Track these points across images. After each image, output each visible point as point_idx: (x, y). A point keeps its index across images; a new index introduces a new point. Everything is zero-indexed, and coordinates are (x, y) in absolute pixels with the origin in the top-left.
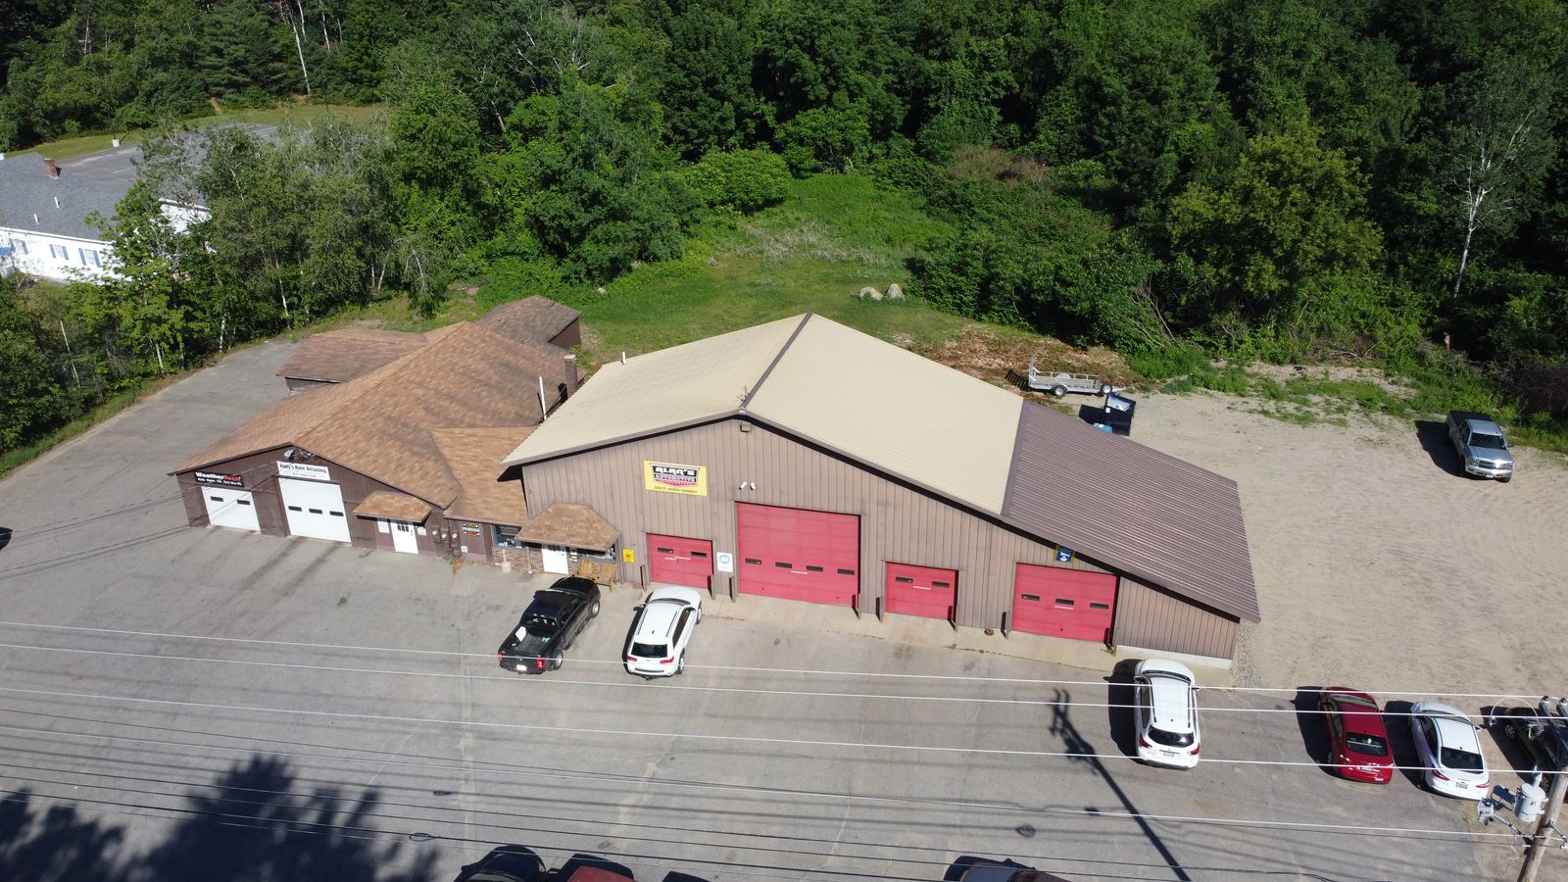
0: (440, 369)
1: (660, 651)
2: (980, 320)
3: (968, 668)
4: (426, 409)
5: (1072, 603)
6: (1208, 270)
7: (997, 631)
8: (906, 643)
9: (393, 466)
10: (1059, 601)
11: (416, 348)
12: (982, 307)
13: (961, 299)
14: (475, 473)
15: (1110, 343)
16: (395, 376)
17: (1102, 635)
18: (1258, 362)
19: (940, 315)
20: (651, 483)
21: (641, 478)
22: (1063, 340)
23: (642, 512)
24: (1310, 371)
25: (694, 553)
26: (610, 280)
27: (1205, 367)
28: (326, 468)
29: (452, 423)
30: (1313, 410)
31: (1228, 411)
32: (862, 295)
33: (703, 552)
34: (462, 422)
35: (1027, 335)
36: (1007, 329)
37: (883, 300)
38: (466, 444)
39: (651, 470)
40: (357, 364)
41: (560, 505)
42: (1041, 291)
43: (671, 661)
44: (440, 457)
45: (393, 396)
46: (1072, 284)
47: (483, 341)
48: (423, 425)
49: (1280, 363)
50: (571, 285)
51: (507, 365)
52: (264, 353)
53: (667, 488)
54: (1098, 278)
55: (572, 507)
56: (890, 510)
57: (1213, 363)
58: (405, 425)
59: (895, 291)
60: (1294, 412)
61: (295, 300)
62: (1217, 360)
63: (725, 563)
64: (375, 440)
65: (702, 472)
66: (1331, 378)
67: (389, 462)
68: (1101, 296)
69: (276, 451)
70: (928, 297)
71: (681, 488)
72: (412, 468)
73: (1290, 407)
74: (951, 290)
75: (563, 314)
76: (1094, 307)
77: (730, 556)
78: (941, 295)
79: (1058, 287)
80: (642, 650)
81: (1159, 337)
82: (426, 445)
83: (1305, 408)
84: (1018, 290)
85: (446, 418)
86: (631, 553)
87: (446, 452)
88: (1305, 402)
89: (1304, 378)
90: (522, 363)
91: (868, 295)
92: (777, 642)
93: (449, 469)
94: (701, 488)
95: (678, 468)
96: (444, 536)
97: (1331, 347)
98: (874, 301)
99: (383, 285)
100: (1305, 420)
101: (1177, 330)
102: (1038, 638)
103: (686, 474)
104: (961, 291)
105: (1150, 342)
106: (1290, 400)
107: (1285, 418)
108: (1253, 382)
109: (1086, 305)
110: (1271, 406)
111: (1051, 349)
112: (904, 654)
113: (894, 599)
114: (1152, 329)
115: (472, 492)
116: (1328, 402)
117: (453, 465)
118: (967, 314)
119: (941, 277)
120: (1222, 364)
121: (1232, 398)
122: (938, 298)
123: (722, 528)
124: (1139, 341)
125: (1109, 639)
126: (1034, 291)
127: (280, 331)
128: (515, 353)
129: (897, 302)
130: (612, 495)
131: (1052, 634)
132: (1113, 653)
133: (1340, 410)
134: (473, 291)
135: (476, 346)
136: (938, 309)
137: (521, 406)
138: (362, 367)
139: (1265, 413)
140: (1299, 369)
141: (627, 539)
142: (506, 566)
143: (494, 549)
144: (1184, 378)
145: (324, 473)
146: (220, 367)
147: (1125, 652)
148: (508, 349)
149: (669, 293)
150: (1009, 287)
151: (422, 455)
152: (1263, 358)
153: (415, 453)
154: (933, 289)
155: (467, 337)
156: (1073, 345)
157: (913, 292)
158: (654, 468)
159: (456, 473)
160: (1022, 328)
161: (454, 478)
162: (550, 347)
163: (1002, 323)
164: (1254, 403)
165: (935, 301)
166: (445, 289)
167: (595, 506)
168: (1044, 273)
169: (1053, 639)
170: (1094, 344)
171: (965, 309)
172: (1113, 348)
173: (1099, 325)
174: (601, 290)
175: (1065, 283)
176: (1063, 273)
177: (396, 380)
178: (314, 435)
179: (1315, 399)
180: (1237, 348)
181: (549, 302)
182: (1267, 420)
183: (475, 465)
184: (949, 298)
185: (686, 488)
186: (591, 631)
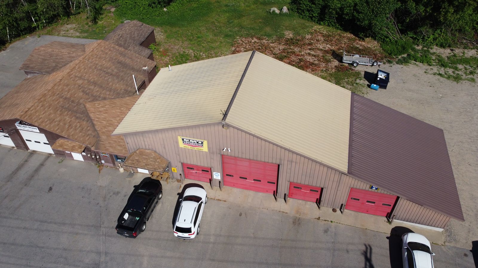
0: (90, 68)
1: (188, 230)
2: (320, 24)
3: (326, 231)
4: (83, 91)
5: (374, 203)
6: (422, 9)
7: (338, 210)
8: (298, 216)
9: (67, 126)
10: (368, 202)
11: (80, 56)
12: (321, 19)
13: (312, 15)
14: (105, 127)
15: (374, 37)
16: (69, 74)
17: (386, 214)
18: (435, 47)
19: (302, 21)
20: (181, 145)
21: (177, 142)
22: (354, 35)
23: (179, 155)
24: (458, 51)
25: (203, 170)
26: (169, 4)
27: (413, 49)
28: (36, 127)
29: (95, 99)
30: (460, 73)
31: (425, 74)
32: (271, 11)
33: (207, 171)
34: (99, 97)
35: (339, 31)
36: (331, 28)
37: (280, 13)
38: (101, 112)
39: (181, 140)
40: (54, 64)
41: (142, 150)
42: (347, 14)
43: (193, 234)
44: (89, 119)
45: (68, 85)
46: (361, 13)
47: (110, 50)
48: (81, 101)
49: (444, 47)
50: (152, 8)
51: (120, 63)
52: (26, 43)
53: (189, 147)
54: (373, 10)
55: (147, 151)
57: (416, 47)
58: (73, 102)
59: (285, 9)
60: (452, 74)
62: (418, 46)
63: (217, 176)
64: (59, 112)
65: (205, 143)
66: (466, 56)
67: (65, 124)
68: (373, 19)
70: (298, 12)
71: (196, 148)
72: (76, 126)
73: (450, 71)
74: (308, 11)
75: (147, 29)
76: (370, 24)
77: (219, 174)
78: (304, 12)
79: (355, 13)
80: (180, 230)
81: (395, 36)
82: (83, 113)
83: (457, 72)
84: (337, 13)
85: (92, 95)
86: (175, 169)
87: (92, 115)
88: (456, 69)
89: (455, 55)
90: (128, 61)
91: (274, 11)
92: (241, 215)
93: (93, 125)
94: (205, 149)
95: (193, 140)
96: (93, 157)
97: (465, 39)
98: (276, 14)
100: (457, 79)
101: (403, 32)
102: (356, 213)
103: (198, 143)
104: (313, 11)
105: (391, 37)
106: (450, 68)
107: (449, 77)
108: (434, 58)
109: (367, 22)
110: (442, 71)
111: (349, 39)
112: (297, 222)
113: (292, 194)
114: (392, 32)
115: (104, 137)
116: (466, 69)
117: (95, 122)
118: (314, 21)
119: (304, 4)
120: (420, 47)
121: (425, 66)
122: (303, 13)
123: (216, 163)
124: (387, 37)
125: (389, 216)
126: (344, 14)
127: (34, 31)
128: (124, 56)
129: (286, 14)
130: (165, 148)
131: (362, 212)
132: (390, 223)
133: (471, 73)
134: (113, 10)
135: (107, 53)
136: (303, 18)
137: (127, 85)
138: (56, 66)
139: (440, 75)
140: (452, 50)
141: (173, 164)
142: (122, 170)
143: (116, 163)
144: (405, 55)
146: (8, 50)
147: (397, 223)
148: (121, 54)
150: (334, 12)
151: (80, 118)
152: (437, 45)
153: (77, 118)
154: (301, 9)
155: (102, 48)
156: (359, 37)
157: (292, 10)
158: (183, 139)
159: (96, 127)
160: (337, 28)
161: (95, 130)
162: (141, 48)
163: (329, 26)
164: (435, 69)
165: (301, 14)
166: (101, 9)
167: (157, 151)
168: (350, 7)
169: (363, 214)
170: (367, 37)
171: (314, 19)
172: (375, 39)
173: (372, 32)
174: (165, 9)
175: (358, 12)
176: (358, 7)
177: (70, 76)
178: (29, 113)
179: (460, 67)
180: (427, 40)
181: (140, 23)
182: (442, 79)
183: (105, 122)
184: (307, 13)
185: (198, 148)
186: (159, 207)
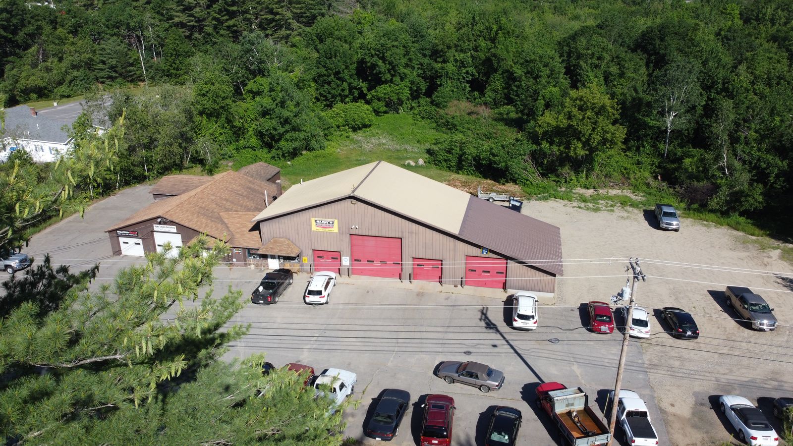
0: (221, 189)
1: (319, 293)
2: (459, 173)
3: (447, 299)
4: (216, 204)
5: (489, 272)
6: (555, 149)
7: (459, 286)
8: (421, 291)
9: (204, 225)
10: (484, 272)
11: (210, 181)
12: (459, 168)
13: (450, 164)
14: (239, 228)
15: (515, 181)
16: (202, 191)
17: (502, 286)
18: (579, 188)
19: (441, 172)
20: (314, 228)
21: (310, 226)
22: (494, 181)
23: (311, 240)
24: (601, 191)
25: (332, 258)
26: (293, 158)
27: (555, 190)
28: (175, 227)
29: (227, 210)
30: (600, 206)
31: (564, 207)
32: (406, 164)
33: (336, 256)
34: (231, 209)
35: (479, 179)
36: (470, 177)
37: (416, 166)
38: (235, 217)
40: (184, 188)
41: (275, 239)
42: (484, 159)
43: (324, 297)
44: (223, 223)
45: (202, 199)
46: (497, 156)
47: (239, 178)
48: (215, 210)
49: (588, 188)
50: (275, 160)
51: (250, 188)
52: (137, 190)
53: (321, 229)
54: (508, 152)
55: (282, 239)
56: (414, 235)
57: (559, 189)
58: (207, 210)
59: (421, 162)
60: (592, 207)
61: (151, 167)
62: (561, 188)
63: (346, 261)
64: (195, 215)
65: (336, 222)
66: (609, 194)
67: (202, 224)
68: (509, 160)
69: (154, 219)
70: (436, 164)
71: (327, 229)
72: (212, 226)
73: (591, 205)
74: (445, 161)
75: (273, 169)
76: (506, 165)
77: (348, 258)
78: (441, 163)
79: (491, 157)
80: (311, 293)
81: (537, 179)
82: (217, 218)
83: (597, 206)
84: (474, 159)
85: (225, 208)
86: (306, 259)
87: (226, 221)
88: (597, 203)
89: (598, 194)
90: (256, 188)
91: (409, 164)
92: (368, 292)
93: (228, 227)
94: (335, 229)
95: (326, 221)
96: (226, 255)
97: (610, 182)
98: (412, 166)
99: (189, 162)
100: (596, 210)
101: (543, 175)
102: (476, 288)
103: (329, 223)
104: (450, 161)
105: (532, 180)
106: (591, 203)
107: (588, 209)
108: (575, 196)
109: (503, 164)
110: (582, 205)
111: (490, 185)
112: (420, 295)
113: (417, 274)
114: (533, 175)
115: (238, 236)
116: (607, 203)
117: (229, 225)
118: (453, 171)
119: (441, 155)
120: (563, 189)
121: (566, 202)
122: (440, 164)
123: (344, 246)
124: (527, 180)
125: (504, 287)
126: (481, 159)
127: (143, 181)
128: (254, 184)
129: (421, 166)
130: (298, 234)
131: (481, 286)
132: (506, 292)
133: (612, 206)
134: (230, 164)
135: (236, 180)
136: (440, 169)
137: (257, 204)
138: (187, 189)
139: (580, 207)
140: (596, 191)
141: (304, 253)
142: (253, 267)
143: (247, 260)
144: (546, 194)
145: (174, 229)
146: (118, 195)
147: (510, 292)
148: (250, 182)
149: (320, 164)
150: (470, 157)
151: (215, 222)
152: (581, 186)
153: (212, 221)
154: (438, 160)
155: (232, 177)
156: (499, 183)
157: (429, 162)
158: (316, 221)
159: (231, 229)
160: (477, 176)
161: (229, 231)
162: (268, 182)
163: (468, 175)
164: (575, 204)
165: (439, 166)
166: (217, 163)
167: (291, 239)
168: (485, 151)
169: (482, 288)
170: (508, 182)
171: (451, 169)
172: (516, 184)
173: (509, 173)
174: (289, 163)
175: (494, 155)
176: (493, 151)
177: (203, 192)
178: (170, 213)
179: (601, 202)
180: (569, 182)
181: (266, 164)
182: (580, 210)
183: (238, 225)
184: (444, 164)
185: (329, 229)
186: (290, 289)
